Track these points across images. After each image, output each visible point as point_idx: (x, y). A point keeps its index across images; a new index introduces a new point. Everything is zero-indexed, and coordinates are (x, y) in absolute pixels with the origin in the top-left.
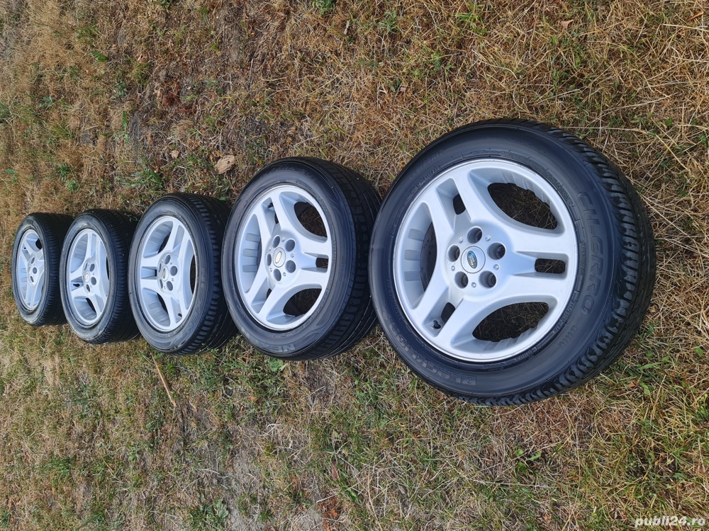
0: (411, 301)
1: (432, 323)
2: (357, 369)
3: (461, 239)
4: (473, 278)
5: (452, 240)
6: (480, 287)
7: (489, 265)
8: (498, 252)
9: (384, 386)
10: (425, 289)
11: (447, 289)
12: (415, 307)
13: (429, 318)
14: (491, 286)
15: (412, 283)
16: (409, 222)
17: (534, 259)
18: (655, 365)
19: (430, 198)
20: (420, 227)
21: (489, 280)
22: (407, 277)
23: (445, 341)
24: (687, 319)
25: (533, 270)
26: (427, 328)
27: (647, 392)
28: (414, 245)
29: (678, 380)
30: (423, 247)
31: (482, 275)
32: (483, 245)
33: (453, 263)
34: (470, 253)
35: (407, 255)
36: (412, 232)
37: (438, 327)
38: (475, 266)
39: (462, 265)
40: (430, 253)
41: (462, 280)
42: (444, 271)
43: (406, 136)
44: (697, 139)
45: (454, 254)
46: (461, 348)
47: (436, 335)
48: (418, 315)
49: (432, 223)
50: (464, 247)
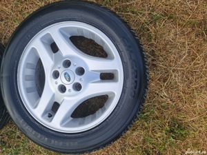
0: (32, 105)
1: (47, 115)
2: (4, 142)
3: (59, 66)
4: (69, 87)
5: (54, 67)
6: (73, 91)
7: (77, 79)
8: (81, 71)
9: (21, 148)
10: (40, 96)
11: (54, 95)
12: (35, 107)
13: (45, 112)
14: (79, 90)
15: (31, 94)
16: (25, 59)
17: (99, 73)
18: (148, 113)
19: (37, 45)
20: (32, 61)
21: (78, 87)
22: (28, 90)
23: (56, 124)
24: (157, 92)
25: (99, 79)
26: (45, 118)
27: (146, 125)
28: (30, 72)
29: (157, 118)
30: (36, 73)
31: (73, 85)
32: (73, 68)
33: (56, 80)
34: (65, 74)
35: (26, 78)
36: (28, 65)
37: (51, 116)
38: (69, 80)
39: (62, 80)
40: (40, 76)
41: (62, 89)
42: (51, 85)
43: (17, 15)
44: (152, 18)
45: (56, 75)
46: (67, 126)
47: (51, 121)
48: (38, 112)
49: (40, 59)
50: (61, 70)
